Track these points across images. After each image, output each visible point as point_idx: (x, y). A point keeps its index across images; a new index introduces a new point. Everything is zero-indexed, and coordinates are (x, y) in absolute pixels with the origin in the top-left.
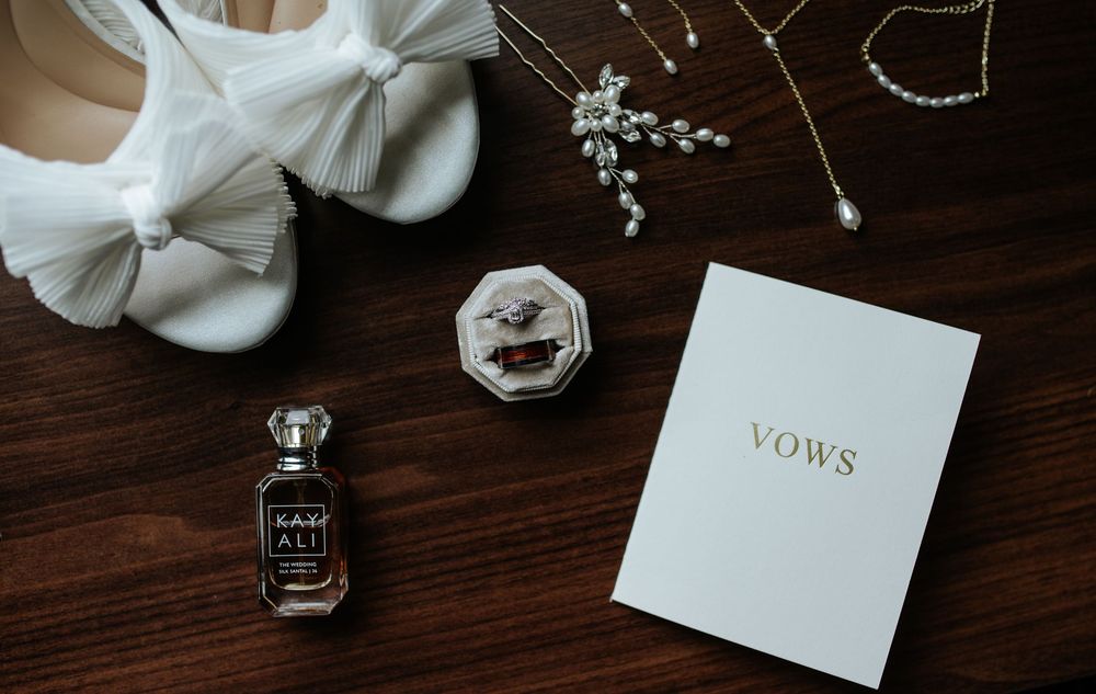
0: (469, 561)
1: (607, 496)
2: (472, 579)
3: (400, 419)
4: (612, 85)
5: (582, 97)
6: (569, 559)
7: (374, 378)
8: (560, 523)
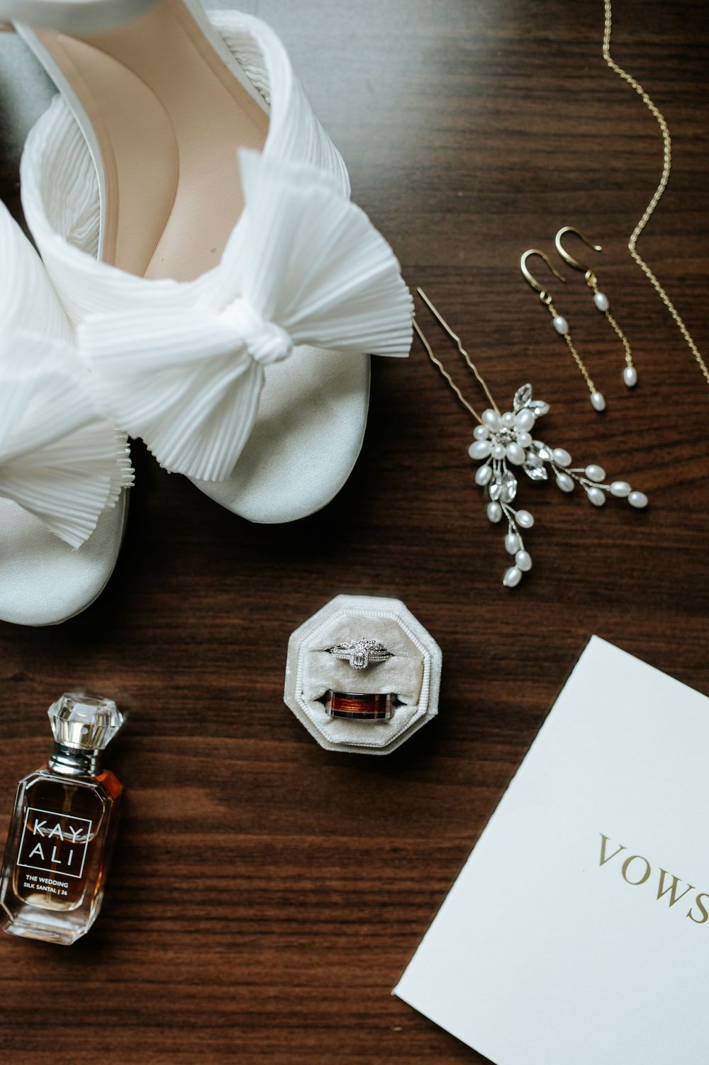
0: (242, 912)
1: (415, 874)
2: (241, 933)
3: (201, 735)
4: (529, 410)
5: (490, 415)
6: (356, 934)
7: (182, 681)
8: (355, 892)
